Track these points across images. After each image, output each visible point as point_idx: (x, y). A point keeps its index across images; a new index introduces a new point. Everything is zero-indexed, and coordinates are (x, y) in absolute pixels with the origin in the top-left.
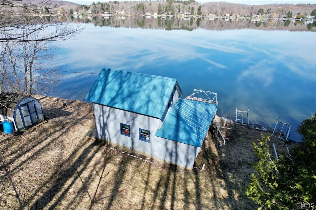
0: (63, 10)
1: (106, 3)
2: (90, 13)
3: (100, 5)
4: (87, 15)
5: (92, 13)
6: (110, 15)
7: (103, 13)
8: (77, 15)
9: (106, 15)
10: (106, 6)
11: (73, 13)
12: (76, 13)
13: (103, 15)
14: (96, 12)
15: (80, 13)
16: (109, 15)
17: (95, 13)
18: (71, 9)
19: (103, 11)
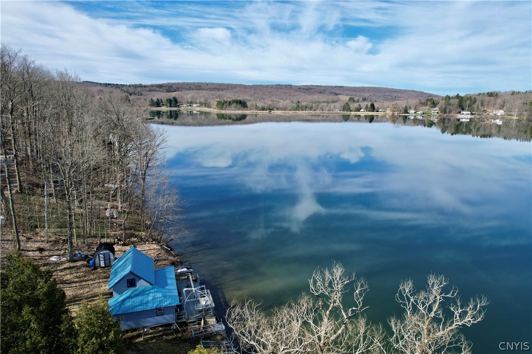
0: (394, 108)
1: (471, 97)
2: (437, 112)
3: (457, 101)
4: (429, 116)
5: (440, 113)
6: (473, 117)
7: (460, 113)
8: (414, 115)
9: (465, 117)
10: (468, 102)
11: (408, 112)
12: (413, 112)
13: (459, 116)
14: (448, 110)
15: (419, 112)
16: (469, 116)
17: (445, 112)
18: (406, 107)
19: (460, 110)
